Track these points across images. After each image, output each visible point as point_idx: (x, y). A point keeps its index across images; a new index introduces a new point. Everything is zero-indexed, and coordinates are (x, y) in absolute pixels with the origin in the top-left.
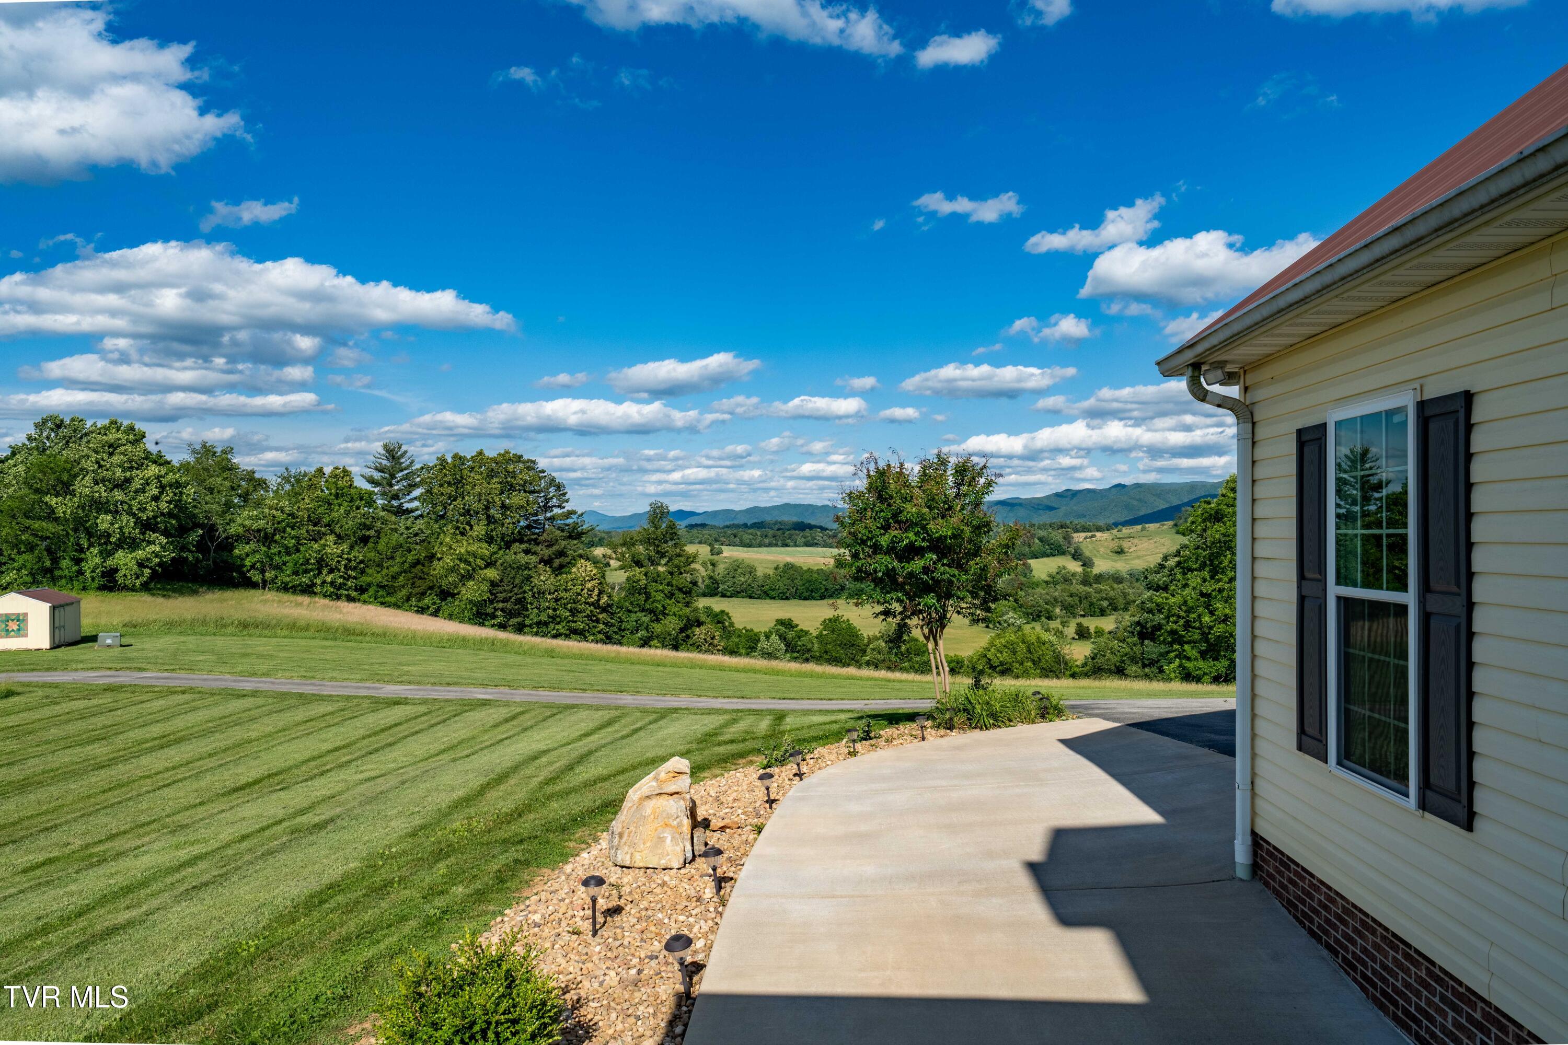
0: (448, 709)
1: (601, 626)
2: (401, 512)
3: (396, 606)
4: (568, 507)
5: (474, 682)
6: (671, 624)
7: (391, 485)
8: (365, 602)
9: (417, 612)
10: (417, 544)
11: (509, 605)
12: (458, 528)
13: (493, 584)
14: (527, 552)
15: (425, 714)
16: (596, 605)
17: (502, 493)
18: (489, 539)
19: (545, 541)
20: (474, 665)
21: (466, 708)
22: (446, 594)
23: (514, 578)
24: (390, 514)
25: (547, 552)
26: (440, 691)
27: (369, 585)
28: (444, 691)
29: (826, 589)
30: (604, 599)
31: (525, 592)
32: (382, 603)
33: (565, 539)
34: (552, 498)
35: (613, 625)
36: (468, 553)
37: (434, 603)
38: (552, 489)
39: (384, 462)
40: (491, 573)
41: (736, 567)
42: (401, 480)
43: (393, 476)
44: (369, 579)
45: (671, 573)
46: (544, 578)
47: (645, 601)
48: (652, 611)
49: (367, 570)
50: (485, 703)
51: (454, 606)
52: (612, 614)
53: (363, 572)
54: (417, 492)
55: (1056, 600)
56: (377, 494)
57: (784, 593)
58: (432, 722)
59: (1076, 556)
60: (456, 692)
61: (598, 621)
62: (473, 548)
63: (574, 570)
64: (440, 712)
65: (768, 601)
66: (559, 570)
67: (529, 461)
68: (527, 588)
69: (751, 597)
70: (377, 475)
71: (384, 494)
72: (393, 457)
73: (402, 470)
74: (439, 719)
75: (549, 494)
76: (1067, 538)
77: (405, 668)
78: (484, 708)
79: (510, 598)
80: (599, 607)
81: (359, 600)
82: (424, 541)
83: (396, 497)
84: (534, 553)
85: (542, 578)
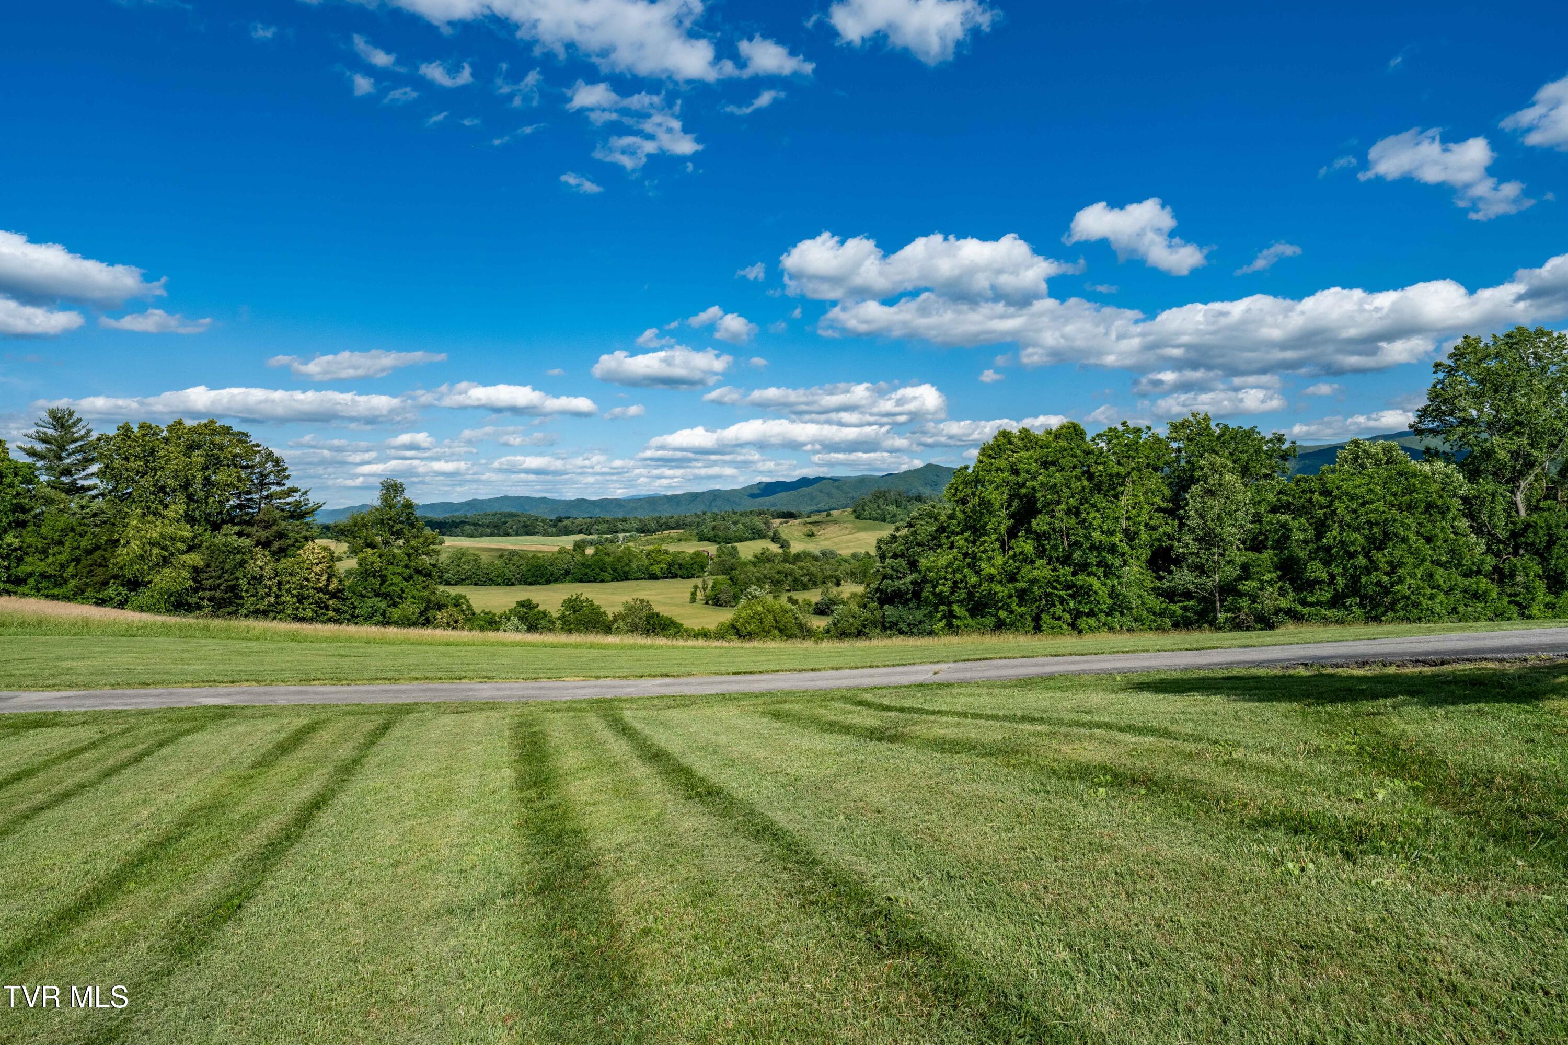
0: (143, 732)
1: (332, 613)
2: (74, 490)
3: (66, 598)
4: (289, 484)
5: (189, 678)
6: (410, 608)
7: (60, 459)
8: (24, 595)
9: (96, 604)
10: (96, 526)
11: (218, 594)
12: (149, 508)
13: (196, 570)
14: (240, 534)
15: (94, 745)
16: (324, 590)
17: (206, 468)
18: (190, 519)
19: (262, 521)
20: (186, 655)
21: (185, 726)
22: (135, 585)
23: (224, 562)
24: (58, 492)
25: (263, 534)
26: (129, 696)
27: (31, 575)
28: (136, 696)
29: (552, 574)
30: (334, 585)
31: (238, 579)
32: (47, 597)
33: (284, 519)
34: (269, 474)
35: (344, 612)
36: (162, 536)
37: (119, 594)
38: (269, 465)
39: (51, 432)
40: (195, 559)
41: (460, 556)
42: (74, 453)
43: (62, 448)
44: (29, 569)
45: (409, 555)
46: (261, 561)
47: (381, 584)
48: (386, 596)
49: (26, 558)
50: (221, 714)
51: (145, 596)
52: (344, 600)
53: (20, 560)
54: (94, 468)
55: (765, 577)
56: (40, 469)
57: (509, 580)
58: (110, 763)
59: (775, 539)
60: (159, 696)
61: (327, 608)
62: (169, 530)
63: (301, 551)
64: (127, 739)
65: (493, 587)
66: (282, 552)
67: (240, 433)
68: (239, 574)
69: (476, 584)
70: (40, 447)
71: (50, 469)
72: (62, 426)
73: (74, 441)
74: (126, 754)
75: (265, 469)
76: (767, 524)
77: (65, 664)
78: (223, 723)
79: (220, 585)
80: (328, 592)
81: (15, 593)
82: (105, 522)
83: (67, 472)
84: (248, 536)
85: (259, 562)
